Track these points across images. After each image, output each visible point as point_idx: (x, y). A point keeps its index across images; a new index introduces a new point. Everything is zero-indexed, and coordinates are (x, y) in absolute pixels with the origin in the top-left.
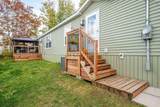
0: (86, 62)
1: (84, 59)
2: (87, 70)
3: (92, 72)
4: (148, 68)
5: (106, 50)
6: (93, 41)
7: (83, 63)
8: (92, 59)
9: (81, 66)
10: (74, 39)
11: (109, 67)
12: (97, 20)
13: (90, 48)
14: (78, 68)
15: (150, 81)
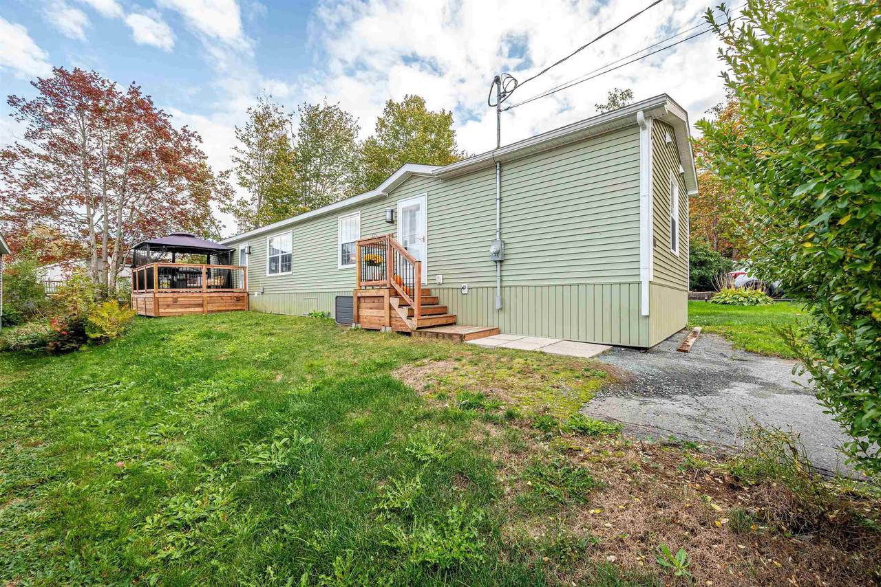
0: (401, 298)
1: (397, 294)
2: (403, 313)
3: (410, 316)
4: (498, 306)
5: (439, 279)
6: (413, 262)
7: (395, 302)
8: (411, 294)
9: (391, 307)
10: (375, 253)
11: (444, 310)
12: (422, 218)
13: (407, 275)
14: (384, 313)
15: (501, 327)
